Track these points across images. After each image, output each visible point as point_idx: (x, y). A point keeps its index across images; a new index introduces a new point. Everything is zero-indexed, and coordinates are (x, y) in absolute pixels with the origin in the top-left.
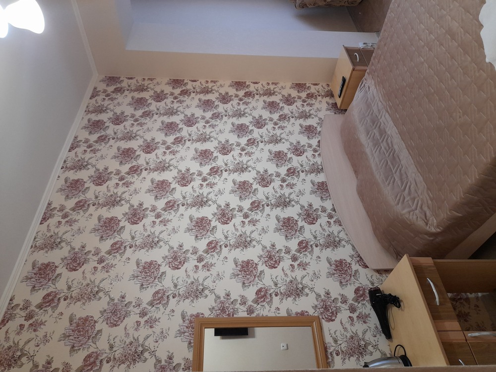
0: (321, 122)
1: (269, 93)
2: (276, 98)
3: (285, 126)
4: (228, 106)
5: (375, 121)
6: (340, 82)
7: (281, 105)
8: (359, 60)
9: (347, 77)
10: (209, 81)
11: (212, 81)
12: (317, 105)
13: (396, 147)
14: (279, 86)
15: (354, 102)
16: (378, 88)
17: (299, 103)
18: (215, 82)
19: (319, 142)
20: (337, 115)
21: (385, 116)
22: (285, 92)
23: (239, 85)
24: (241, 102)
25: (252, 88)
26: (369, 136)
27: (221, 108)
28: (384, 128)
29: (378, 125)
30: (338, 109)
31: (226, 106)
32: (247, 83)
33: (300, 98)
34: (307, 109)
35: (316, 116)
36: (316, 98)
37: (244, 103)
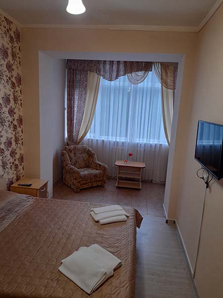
1: (17, 140)
2: (14, 145)
4: (7, 114)
6: (28, 183)
7: (10, 149)
8: (42, 191)
9: (32, 187)
10: (21, 102)
12: (11, 172)
14: (21, 146)
16: (30, 206)
17: (12, 160)
18: (21, 105)
20: (6, 186)
21: (14, 216)
22: (18, 151)
23: (20, 121)
24: (10, 123)
25: (19, 129)
27: (6, 110)
28: (6, 218)
29: (7, 214)
30: (10, 185)
31: (7, 112)
32: (21, 126)
33: (15, 160)
34: (9, 166)
35: (4, 173)
36: (15, 170)
37: (9, 124)
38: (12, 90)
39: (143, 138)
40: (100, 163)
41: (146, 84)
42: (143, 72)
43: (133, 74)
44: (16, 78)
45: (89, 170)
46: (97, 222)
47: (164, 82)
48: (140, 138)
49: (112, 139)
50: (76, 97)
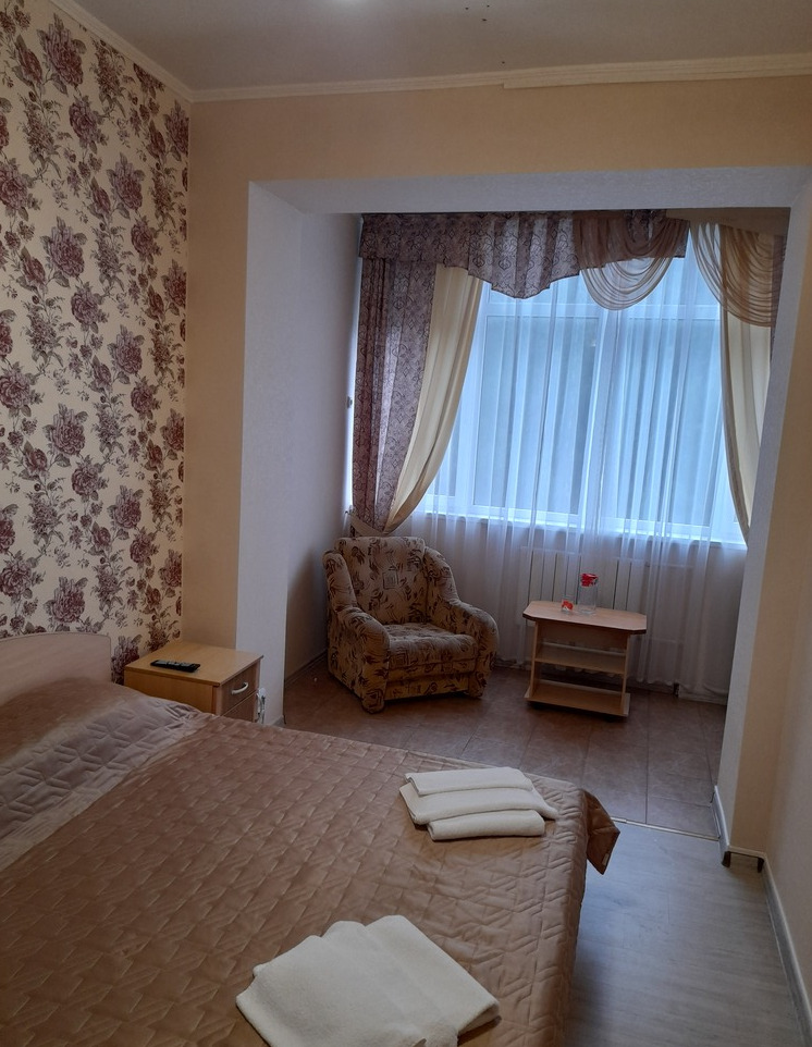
0: (92, 629)
1: (159, 504)
2: (147, 519)
3: (81, 544)
4: (126, 407)
5: (102, 754)
6: (188, 661)
7: (132, 532)
8: (235, 695)
9: (199, 675)
10: (182, 366)
11: (183, 371)
12: (132, 615)
13: (37, 819)
14: (175, 527)
15: (144, 700)
16: (179, 745)
17: (136, 573)
18: (181, 378)
19: (41, 630)
20: (109, 664)
21: (115, 775)
22: (160, 540)
23: (176, 434)
24: (136, 438)
25: (169, 464)
26: (64, 748)
27: (122, 390)
28: (85, 780)
29: (92, 765)
30: (124, 665)
31: (127, 400)
32: (179, 453)
33: (149, 574)
34: (124, 593)
35: (107, 616)
36: (148, 611)
37: (135, 443)
38: (151, 323)
39: (642, 516)
40: (466, 606)
41: (658, 306)
42: (649, 261)
43: (610, 269)
44: (166, 279)
45: (425, 631)
46: (423, 827)
47: (734, 298)
48: (628, 516)
49: (518, 517)
50: (391, 360)
